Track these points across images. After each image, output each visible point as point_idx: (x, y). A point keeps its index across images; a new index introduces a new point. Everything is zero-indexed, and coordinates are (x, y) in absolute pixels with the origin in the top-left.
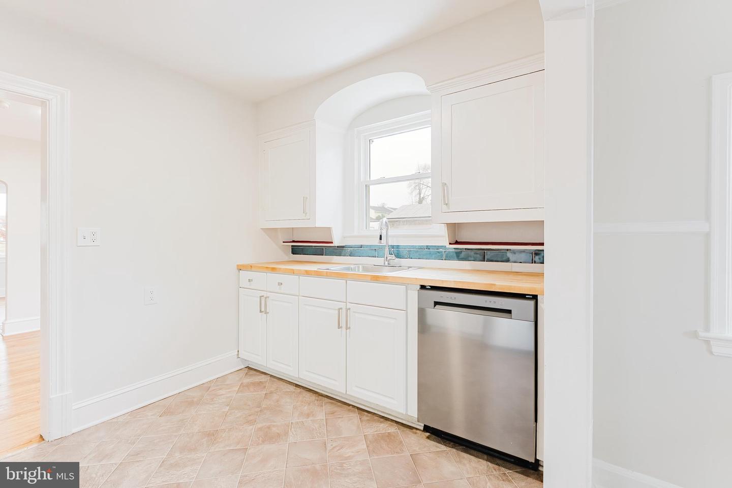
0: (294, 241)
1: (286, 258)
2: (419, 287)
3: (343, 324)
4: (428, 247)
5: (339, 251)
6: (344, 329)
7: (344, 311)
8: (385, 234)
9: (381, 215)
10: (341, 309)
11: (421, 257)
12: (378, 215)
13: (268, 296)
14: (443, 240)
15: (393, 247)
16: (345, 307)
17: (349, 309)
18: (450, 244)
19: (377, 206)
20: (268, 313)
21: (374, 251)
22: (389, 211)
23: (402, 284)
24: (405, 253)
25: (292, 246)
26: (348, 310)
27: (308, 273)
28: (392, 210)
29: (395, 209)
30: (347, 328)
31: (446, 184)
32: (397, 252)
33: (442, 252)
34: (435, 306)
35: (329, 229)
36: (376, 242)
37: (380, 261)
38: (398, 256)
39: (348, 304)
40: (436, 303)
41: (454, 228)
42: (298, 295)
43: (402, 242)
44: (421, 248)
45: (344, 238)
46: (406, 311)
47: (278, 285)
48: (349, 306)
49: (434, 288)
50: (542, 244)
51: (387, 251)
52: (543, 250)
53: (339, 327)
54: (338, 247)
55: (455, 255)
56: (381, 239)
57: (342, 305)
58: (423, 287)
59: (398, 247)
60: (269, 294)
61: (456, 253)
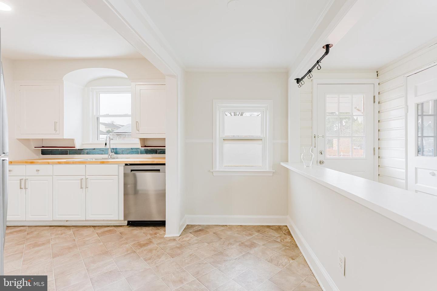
0: (43, 147)
1: (37, 157)
2: (124, 165)
3: (84, 186)
4: (132, 149)
5: (80, 152)
6: (84, 189)
7: (84, 180)
8: (109, 142)
9: (111, 130)
10: (83, 179)
11: (128, 153)
12: (108, 129)
13: (27, 178)
14: (138, 146)
15: (113, 149)
16: (85, 178)
17: (88, 178)
18: (141, 147)
19: (107, 123)
20: (27, 188)
21: (102, 151)
22: (118, 127)
23: (116, 164)
24: (120, 152)
25: (42, 150)
26: (86, 179)
27: (59, 163)
28: (120, 126)
29: (123, 126)
30: (86, 187)
31: (138, 122)
32: (116, 151)
33: (138, 151)
34: (131, 172)
35: (73, 140)
36: (103, 147)
37: (106, 156)
38: (116, 153)
39: (87, 176)
40: (132, 170)
41: (143, 140)
42: (52, 175)
43: (118, 147)
44: (128, 149)
45: (83, 144)
46: (118, 175)
47: (36, 171)
48: (87, 177)
49: (131, 165)
50: (165, 147)
51: (110, 150)
52: (165, 149)
53: (81, 188)
54: (78, 149)
55: (144, 152)
56: (106, 144)
57: (84, 177)
58: (126, 165)
59: (116, 149)
60: (27, 177)
61: (145, 151)
